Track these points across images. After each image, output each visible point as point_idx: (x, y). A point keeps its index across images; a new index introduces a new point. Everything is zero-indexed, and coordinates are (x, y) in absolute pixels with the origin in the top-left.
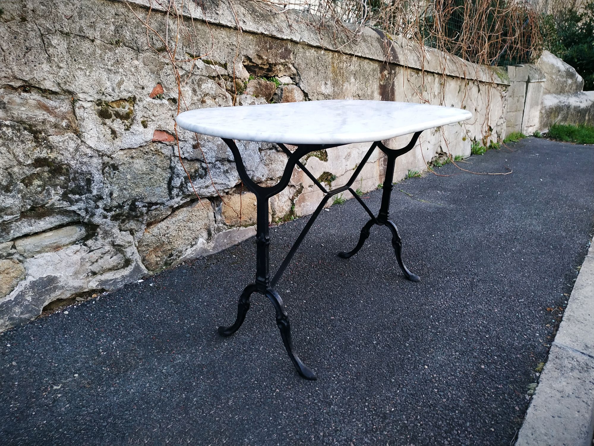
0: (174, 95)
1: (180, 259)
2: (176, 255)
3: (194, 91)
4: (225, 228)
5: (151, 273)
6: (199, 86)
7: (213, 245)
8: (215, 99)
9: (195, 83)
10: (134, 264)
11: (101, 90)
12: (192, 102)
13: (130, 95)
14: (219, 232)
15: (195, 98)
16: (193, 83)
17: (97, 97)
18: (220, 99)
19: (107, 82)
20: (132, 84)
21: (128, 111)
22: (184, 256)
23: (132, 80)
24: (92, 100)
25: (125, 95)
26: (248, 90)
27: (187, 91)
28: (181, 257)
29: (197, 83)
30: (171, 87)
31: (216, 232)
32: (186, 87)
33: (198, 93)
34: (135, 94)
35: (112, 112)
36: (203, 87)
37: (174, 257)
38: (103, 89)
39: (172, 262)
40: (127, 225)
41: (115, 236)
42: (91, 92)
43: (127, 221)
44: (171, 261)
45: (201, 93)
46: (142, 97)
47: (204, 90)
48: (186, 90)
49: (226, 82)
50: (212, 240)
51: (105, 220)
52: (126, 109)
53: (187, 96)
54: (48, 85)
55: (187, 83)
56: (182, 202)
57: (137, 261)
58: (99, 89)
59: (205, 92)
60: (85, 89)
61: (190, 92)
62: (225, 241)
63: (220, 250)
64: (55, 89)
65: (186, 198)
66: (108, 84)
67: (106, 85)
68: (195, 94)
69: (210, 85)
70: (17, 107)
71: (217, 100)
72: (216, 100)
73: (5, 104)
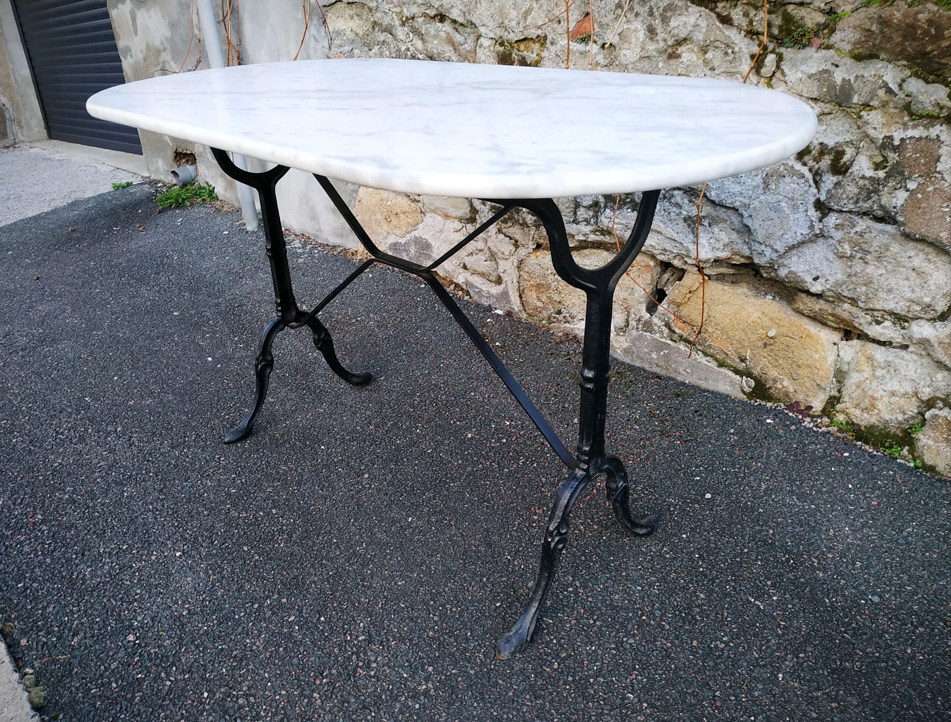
0: (611, 37)
1: (565, 325)
2: (564, 317)
3: (651, 31)
4: (662, 332)
5: (524, 316)
6: (665, 20)
7: (625, 345)
8: (706, 53)
9: (656, 14)
10: (503, 286)
11: (503, 23)
12: (643, 54)
13: (539, 32)
14: (646, 331)
15: (652, 47)
16: (651, 14)
17: (499, 32)
18: (719, 54)
19: (512, 11)
20: (543, 15)
21: (537, 58)
22: (572, 326)
23: (545, 8)
24: (493, 36)
25: (533, 33)
26: (836, 38)
27: (636, 30)
28: (568, 325)
29: (661, 15)
30: (605, 20)
31: (640, 326)
32: (635, 23)
33: (661, 35)
34: (547, 32)
35: (516, 57)
36: (673, 23)
37: (561, 317)
38: (506, 22)
39: (554, 322)
40: (510, 230)
41: (489, 234)
42: (492, 24)
43: (510, 224)
44: (554, 320)
45: (666, 36)
46: (555, 37)
47: (676, 31)
48: (633, 27)
49: (752, 12)
50: (627, 334)
51: (483, 206)
52: (535, 55)
53: (633, 40)
54: (455, 14)
55: (637, 15)
56: (592, 238)
57: (506, 285)
58: (500, 21)
59: (677, 35)
60: (485, 22)
61: (642, 34)
62: (654, 356)
63: (637, 364)
64: (460, 20)
65: (603, 234)
66: (514, 13)
67: (510, 16)
68: (652, 39)
69: (692, 20)
70: (431, 39)
71: (709, 55)
72: (707, 56)
73: (422, 35)
